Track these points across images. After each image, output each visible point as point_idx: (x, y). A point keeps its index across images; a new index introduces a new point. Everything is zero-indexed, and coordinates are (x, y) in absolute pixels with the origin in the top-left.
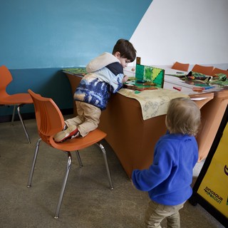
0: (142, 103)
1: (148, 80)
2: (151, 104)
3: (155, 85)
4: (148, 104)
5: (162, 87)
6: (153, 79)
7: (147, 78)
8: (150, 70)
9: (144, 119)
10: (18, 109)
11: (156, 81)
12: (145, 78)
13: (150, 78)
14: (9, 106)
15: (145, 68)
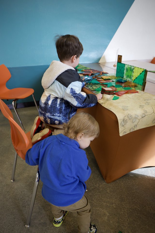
0: (120, 117)
1: (128, 79)
2: (130, 117)
3: (135, 86)
4: (126, 118)
5: (143, 90)
6: (133, 78)
7: (128, 76)
8: (131, 69)
9: (121, 135)
10: (13, 103)
11: (137, 81)
12: (125, 77)
13: (131, 78)
14: (8, 100)
15: (126, 66)
